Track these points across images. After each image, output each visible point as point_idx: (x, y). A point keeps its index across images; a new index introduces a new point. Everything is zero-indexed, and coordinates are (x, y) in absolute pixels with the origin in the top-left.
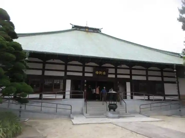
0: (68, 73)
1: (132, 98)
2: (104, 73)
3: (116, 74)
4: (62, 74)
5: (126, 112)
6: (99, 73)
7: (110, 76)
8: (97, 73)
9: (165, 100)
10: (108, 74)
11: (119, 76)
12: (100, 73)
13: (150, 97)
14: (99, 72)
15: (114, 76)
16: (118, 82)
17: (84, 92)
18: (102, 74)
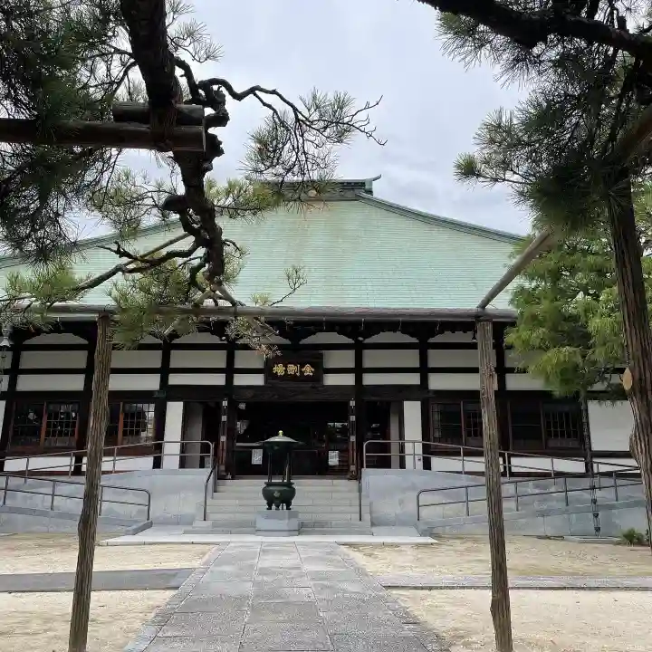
1: (427, 465)
2: (308, 370)
3: (359, 370)
4: (151, 383)
5: (360, 519)
6: (286, 371)
7: (331, 380)
8: (279, 369)
9: (589, 473)
10: (321, 370)
11: (369, 380)
12: (292, 369)
13: (514, 461)
14: (285, 366)
15: (349, 380)
16: (352, 403)
17: (212, 446)
18: (298, 374)
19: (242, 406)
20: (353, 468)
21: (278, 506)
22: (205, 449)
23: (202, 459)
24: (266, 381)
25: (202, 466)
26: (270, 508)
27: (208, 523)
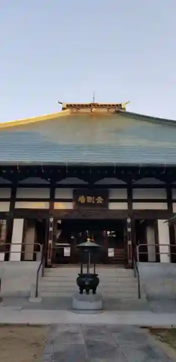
0: (19, 205)
1: (173, 259)
2: (100, 200)
3: (130, 200)
5: (140, 297)
6: (86, 200)
7: (113, 206)
8: (82, 199)
10: (107, 201)
11: (137, 206)
12: (90, 199)
14: (85, 197)
15: (124, 206)
16: (129, 220)
17: (41, 246)
18: (93, 202)
19: (60, 222)
20: (130, 261)
21: (88, 292)
22: (37, 249)
23: (35, 255)
24: (74, 207)
25: (35, 259)
26: (81, 292)
27: (39, 300)
